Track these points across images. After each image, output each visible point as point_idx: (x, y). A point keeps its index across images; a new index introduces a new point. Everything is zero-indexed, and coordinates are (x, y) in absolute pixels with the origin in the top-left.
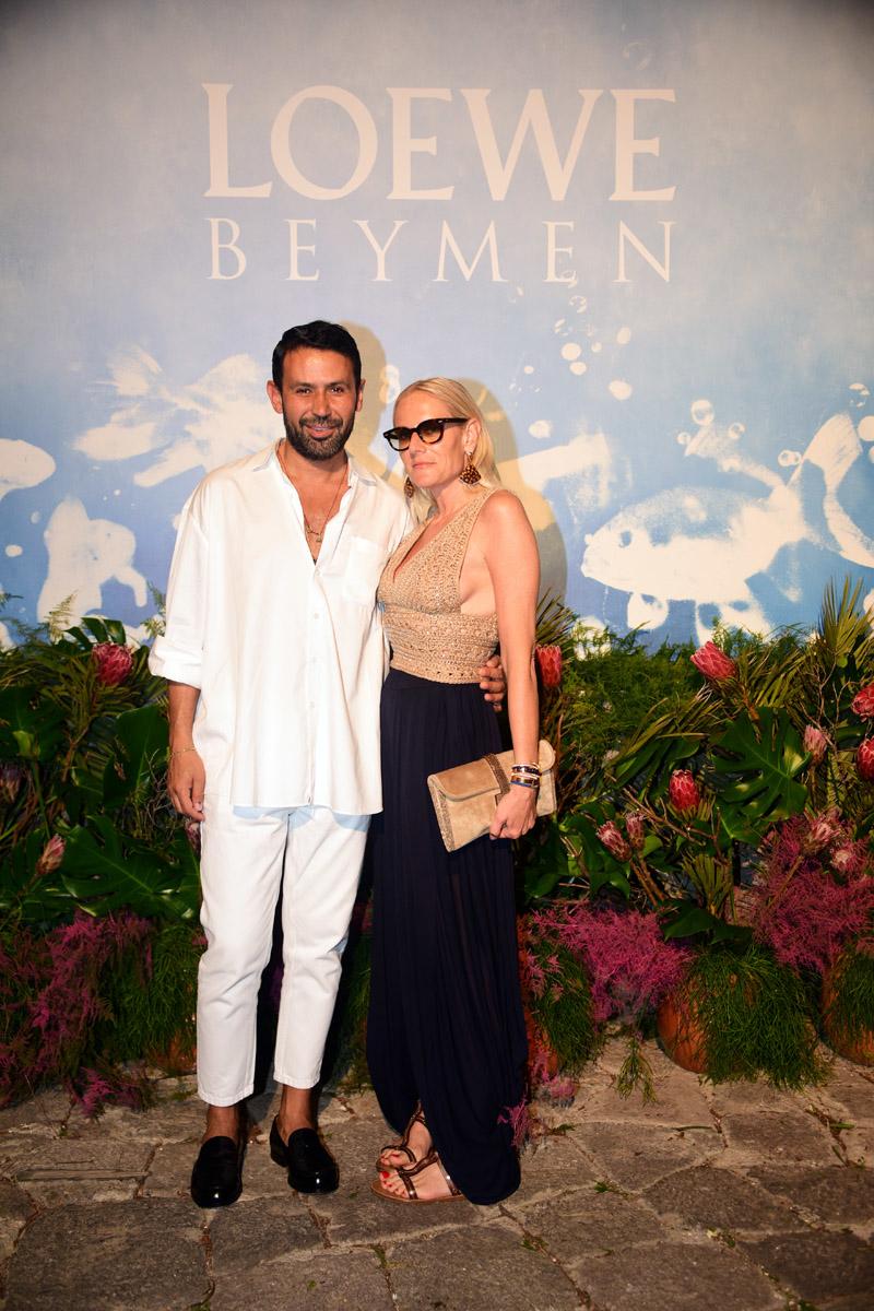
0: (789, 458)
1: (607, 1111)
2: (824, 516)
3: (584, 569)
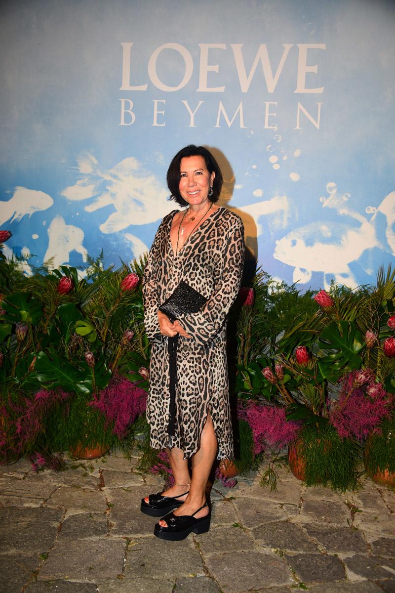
0: (371, 210)
1: (253, 494)
2: (385, 236)
3: (274, 255)
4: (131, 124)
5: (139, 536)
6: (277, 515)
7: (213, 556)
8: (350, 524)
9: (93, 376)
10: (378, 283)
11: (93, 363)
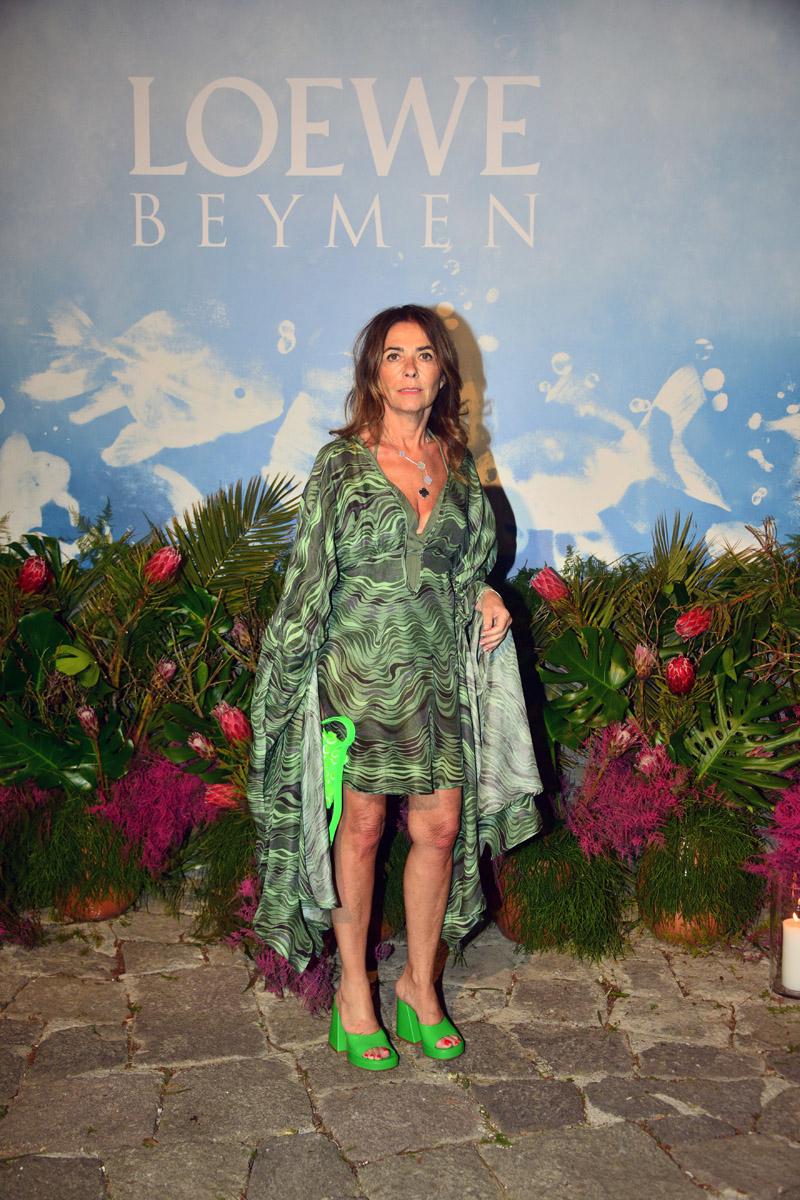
0: (639, 406)
2: (670, 457)
4: (156, 243)
5: (190, 1063)
6: (464, 1011)
7: (332, 1095)
8: (604, 1021)
9: (96, 754)
10: (655, 549)
11: (95, 728)
